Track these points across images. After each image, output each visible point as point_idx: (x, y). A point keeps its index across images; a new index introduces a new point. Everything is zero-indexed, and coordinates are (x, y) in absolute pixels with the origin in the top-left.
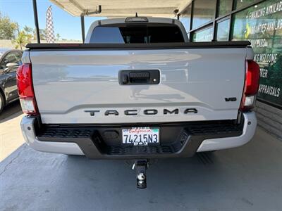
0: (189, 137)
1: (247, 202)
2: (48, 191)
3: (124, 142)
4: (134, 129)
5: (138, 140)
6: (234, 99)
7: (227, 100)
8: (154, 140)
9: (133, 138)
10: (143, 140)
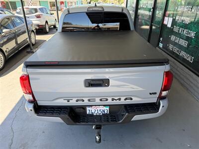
0: (127, 114)
1: (160, 140)
2: (44, 132)
3: (88, 113)
4: (93, 107)
5: (96, 112)
6: (155, 93)
7: (150, 94)
8: (106, 112)
9: (93, 111)
10: (99, 112)
